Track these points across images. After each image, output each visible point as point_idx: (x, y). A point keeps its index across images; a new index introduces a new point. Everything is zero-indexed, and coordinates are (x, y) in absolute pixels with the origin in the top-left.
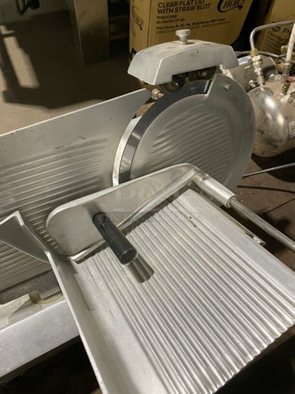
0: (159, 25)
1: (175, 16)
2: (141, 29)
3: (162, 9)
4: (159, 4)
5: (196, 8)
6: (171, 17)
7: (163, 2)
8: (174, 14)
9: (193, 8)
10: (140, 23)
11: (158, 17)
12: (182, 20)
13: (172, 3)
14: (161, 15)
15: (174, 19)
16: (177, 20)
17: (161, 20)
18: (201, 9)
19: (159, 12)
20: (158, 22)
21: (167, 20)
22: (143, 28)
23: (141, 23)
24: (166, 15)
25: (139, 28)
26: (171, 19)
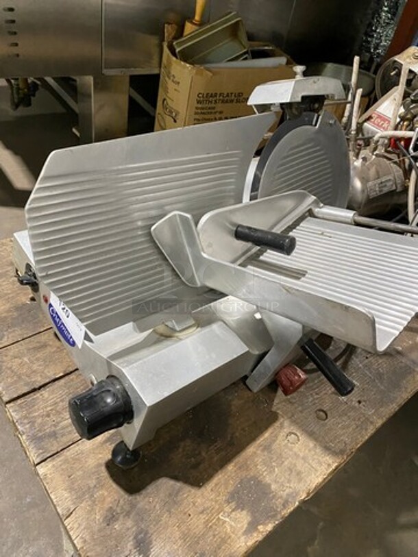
0: (197, 117)
1: (214, 108)
2: (175, 121)
3: (202, 99)
4: (200, 94)
5: (235, 101)
6: (210, 108)
7: (202, 92)
8: (213, 105)
9: (232, 101)
10: (174, 114)
11: (197, 108)
12: (221, 112)
13: (212, 94)
14: (200, 106)
15: (213, 111)
16: (215, 113)
17: (199, 111)
18: (239, 102)
19: (198, 103)
20: (196, 113)
21: (205, 111)
22: (177, 121)
23: (176, 115)
24: (204, 106)
25: (173, 120)
26: (209, 111)
